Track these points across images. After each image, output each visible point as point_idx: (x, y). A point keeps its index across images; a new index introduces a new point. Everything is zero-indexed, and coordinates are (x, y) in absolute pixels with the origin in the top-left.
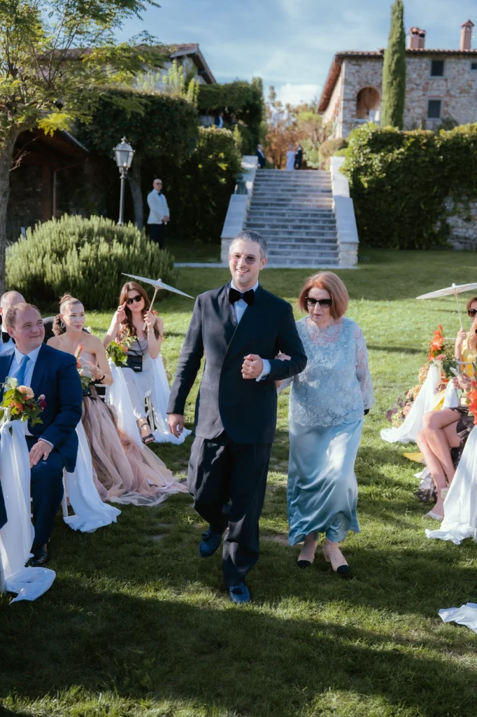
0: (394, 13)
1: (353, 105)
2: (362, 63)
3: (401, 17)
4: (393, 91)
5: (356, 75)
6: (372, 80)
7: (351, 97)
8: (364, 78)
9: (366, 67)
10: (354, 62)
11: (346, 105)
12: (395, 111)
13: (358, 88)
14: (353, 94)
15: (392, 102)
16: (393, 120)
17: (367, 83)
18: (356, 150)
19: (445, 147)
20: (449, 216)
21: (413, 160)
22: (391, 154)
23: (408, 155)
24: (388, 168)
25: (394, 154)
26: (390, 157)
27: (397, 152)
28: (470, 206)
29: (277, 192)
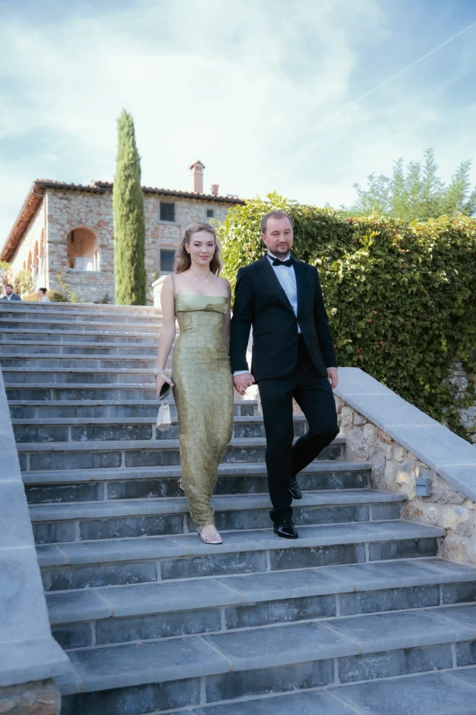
0: (122, 129)
1: (62, 250)
2: (72, 197)
3: (131, 134)
4: (130, 227)
5: (64, 211)
6: (87, 220)
7: (59, 239)
8: (75, 216)
9: (78, 202)
10: (61, 195)
11: (53, 249)
12: (134, 252)
13: (68, 228)
14: (62, 235)
15: (130, 240)
16: (132, 264)
17: (80, 222)
18: (250, 250)
19: (441, 254)
20: (461, 407)
21: (389, 277)
22: (339, 261)
23: (376, 266)
24: (339, 294)
25: (348, 262)
26: (338, 269)
27: (354, 257)
29: (58, 356)
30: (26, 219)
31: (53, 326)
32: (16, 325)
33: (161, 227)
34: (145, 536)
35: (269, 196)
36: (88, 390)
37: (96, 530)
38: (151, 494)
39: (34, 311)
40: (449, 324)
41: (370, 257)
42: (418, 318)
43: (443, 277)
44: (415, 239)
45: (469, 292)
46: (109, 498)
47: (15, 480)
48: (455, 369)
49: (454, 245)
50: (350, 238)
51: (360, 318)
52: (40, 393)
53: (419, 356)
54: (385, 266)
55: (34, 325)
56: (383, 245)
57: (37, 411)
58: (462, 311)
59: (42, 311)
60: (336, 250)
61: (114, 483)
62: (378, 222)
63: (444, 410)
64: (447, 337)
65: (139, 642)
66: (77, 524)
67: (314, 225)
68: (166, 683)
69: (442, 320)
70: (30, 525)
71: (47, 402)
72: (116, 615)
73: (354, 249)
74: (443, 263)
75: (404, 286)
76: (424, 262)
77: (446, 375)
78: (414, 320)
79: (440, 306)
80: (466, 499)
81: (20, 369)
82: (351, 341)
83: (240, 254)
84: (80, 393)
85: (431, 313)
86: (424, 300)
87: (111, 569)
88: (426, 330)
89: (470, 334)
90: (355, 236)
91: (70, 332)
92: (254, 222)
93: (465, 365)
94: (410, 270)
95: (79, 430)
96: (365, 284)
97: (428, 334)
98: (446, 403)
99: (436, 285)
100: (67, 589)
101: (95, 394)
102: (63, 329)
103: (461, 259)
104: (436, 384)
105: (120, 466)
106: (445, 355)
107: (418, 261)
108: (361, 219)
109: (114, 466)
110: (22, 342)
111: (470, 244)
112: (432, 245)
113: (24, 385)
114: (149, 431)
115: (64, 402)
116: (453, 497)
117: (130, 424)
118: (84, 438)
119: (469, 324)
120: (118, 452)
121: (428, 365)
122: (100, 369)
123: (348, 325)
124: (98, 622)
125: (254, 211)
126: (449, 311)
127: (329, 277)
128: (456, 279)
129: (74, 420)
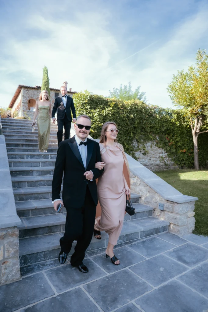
0: (44, 71)
1: (26, 105)
2: (29, 90)
3: (47, 73)
5: (27, 94)
6: (34, 97)
7: (26, 102)
8: (30, 95)
9: (31, 91)
10: (26, 89)
11: (24, 105)
13: (28, 99)
14: (27, 101)
17: (32, 97)
18: (79, 106)
19: (132, 110)
20: (135, 152)
21: (117, 115)
22: (104, 110)
23: (114, 112)
25: (106, 111)
26: (104, 112)
27: (108, 109)
28: (145, 146)
29: (23, 135)
30: (16, 96)
31: (22, 126)
32: (11, 125)
34: (46, 186)
35: (85, 91)
36: (31, 145)
37: (32, 184)
38: (48, 174)
39: (16, 122)
40: (133, 129)
41: (113, 110)
42: (125, 127)
43: (132, 116)
44: (125, 105)
45: (139, 121)
46: (36, 175)
47: (8, 170)
48: (134, 141)
49: (135, 108)
50: (107, 104)
52: (17, 145)
53: (125, 137)
54: (117, 112)
56: (116, 107)
57: (16, 150)
58: (137, 126)
59: (19, 122)
60: (103, 107)
61: (37, 171)
62: (115, 100)
63: (131, 152)
64: (133, 132)
65: (44, 215)
66: (26, 183)
67: (97, 100)
68: (51, 226)
69: (131, 128)
70: (11, 183)
71: (19, 148)
72: (37, 208)
73: (108, 107)
74: (132, 112)
75: (121, 118)
76: (127, 112)
77: (132, 143)
78: (124, 128)
79: (131, 124)
80: (136, 176)
81: (12, 138)
84: (29, 145)
85: (129, 126)
86: (127, 122)
87: (36, 195)
88: (127, 130)
89: (138, 132)
90: (109, 103)
91: (27, 128)
92: (80, 98)
93: (137, 140)
94: (123, 114)
95: (28, 156)
96: (111, 117)
97: (127, 131)
98: (132, 150)
99: (130, 118)
100: (23, 200)
101: (33, 146)
102: (25, 127)
103: (137, 111)
104: (129, 145)
105: (39, 166)
106: (132, 137)
107: (125, 111)
108: (110, 99)
109: (38, 166)
110: (12, 130)
111: (139, 107)
112: (129, 107)
113: (13, 143)
114: (48, 156)
115: (24, 148)
116: (132, 176)
117: (43, 154)
118: (29, 158)
119: (138, 129)
120: (39, 162)
121: (127, 140)
124: (32, 210)
125: (80, 95)
126: (133, 125)
127: (101, 115)
128: (135, 117)
129: (27, 153)
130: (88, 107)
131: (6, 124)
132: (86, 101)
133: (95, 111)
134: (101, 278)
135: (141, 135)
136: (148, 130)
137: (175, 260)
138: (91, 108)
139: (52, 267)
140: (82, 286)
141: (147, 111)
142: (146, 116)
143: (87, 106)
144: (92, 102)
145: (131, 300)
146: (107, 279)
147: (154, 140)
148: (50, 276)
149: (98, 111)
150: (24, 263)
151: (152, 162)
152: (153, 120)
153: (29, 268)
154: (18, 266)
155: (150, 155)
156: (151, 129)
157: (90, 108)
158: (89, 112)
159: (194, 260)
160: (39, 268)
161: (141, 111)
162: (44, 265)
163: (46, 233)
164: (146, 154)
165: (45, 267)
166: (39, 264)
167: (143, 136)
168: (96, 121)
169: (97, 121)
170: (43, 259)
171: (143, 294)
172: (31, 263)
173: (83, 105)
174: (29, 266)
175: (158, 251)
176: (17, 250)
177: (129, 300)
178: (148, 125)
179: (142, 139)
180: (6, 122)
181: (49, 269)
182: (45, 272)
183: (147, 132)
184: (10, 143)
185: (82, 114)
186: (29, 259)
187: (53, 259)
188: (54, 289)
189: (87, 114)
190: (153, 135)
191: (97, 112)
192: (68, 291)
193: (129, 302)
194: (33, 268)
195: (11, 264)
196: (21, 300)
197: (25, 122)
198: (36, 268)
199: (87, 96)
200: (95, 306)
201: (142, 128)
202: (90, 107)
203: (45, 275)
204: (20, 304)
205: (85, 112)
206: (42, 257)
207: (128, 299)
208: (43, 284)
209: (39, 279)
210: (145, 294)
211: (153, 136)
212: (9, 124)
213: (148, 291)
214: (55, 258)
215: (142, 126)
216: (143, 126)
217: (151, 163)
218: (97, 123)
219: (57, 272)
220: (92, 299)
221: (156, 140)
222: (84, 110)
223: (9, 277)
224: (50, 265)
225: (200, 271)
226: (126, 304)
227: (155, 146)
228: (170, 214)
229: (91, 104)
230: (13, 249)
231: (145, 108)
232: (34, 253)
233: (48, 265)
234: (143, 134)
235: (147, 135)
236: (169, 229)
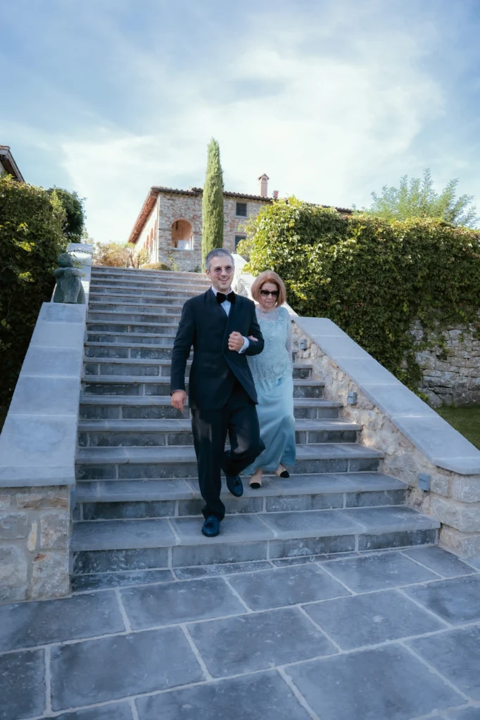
0: (211, 151)
1: (168, 235)
2: (176, 198)
3: (217, 155)
4: (213, 220)
5: (170, 208)
6: (186, 214)
7: (167, 227)
8: (178, 211)
9: (180, 201)
10: (168, 197)
11: (162, 234)
12: (216, 237)
13: (173, 220)
14: (168, 225)
15: (213, 229)
16: (214, 246)
17: (181, 216)
18: (273, 237)
19: (409, 243)
20: (417, 351)
21: (369, 257)
22: (335, 246)
23: (361, 250)
24: (333, 269)
25: (341, 247)
26: (334, 251)
27: (345, 243)
28: (444, 336)
29: (137, 304)
30: (146, 213)
31: (139, 285)
32: (114, 283)
33: (237, 220)
34: (164, 419)
36: (152, 327)
37: (133, 412)
40: (412, 293)
41: (357, 244)
42: (389, 288)
43: (409, 259)
44: (392, 232)
45: (427, 271)
46: (146, 395)
48: (414, 324)
49: (420, 238)
50: (345, 230)
51: (347, 286)
52: (121, 328)
53: (387, 315)
54: (368, 250)
55: (127, 284)
56: (368, 236)
57: (117, 338)
58: (421, 284)
59: (134, 275)
60: (334, 238)
61: (149, 385)
62: (365, 219)
63: (405, 353)
64: (409, 301)
65: (146, 479)
66: (120, 409)
67: (320, 220)
68: (153, 502)
69: (406, 290)
71: (125, 333)
72: (130, 462)
73: (347, 237)
74: (409, 249)
75: (380, 264)
76: (396, 249)
77: (407, 328)
78: (386, 289)
79: (406, 280)
80: (374, 406)
81: (111, 312)
82: (339, 301)
83: (266, 239)
84: (147, 329)
85: (399, 284)
86: (394, 275)
87: (136, 436)
88: (395, 296)
89: (426, 300)
90: (350, 228)
91: (150, 289)
92: (277, 217)
93: (422, 322)
94: (385, 253)
95: (135, 352)
96: (352, 262)
97: (395, 299)
98: (407, 348)
99: (404, 265)
100: (107, 445)
101: (157, 330)
102: (145, 287)
103: (425, 248)
104: (400, 334)
105: (158, 375)
106: (407, 314)
107: (392, 247)
108: (354, 218)
109: (154, 375)
110: (116, 294)
111: (431, 237)
112: (403, 237)
113: (111, 322)
115: (136, 334)
116: (368, 405)
118: (139, 357)
119: (426, 293)
120: (157, 366)
121: (394, 320)
122: (164, 313)
123: (339, 290)
124: (120, 465)
125: (279, 209)
126: (411, 284)
127: (327, 257)
128: (419, 261)
129: (133, 345)
130: (296, 238)
131: (103, 279)
132: (291, 225)
133: (312, 248)
134: (230, 616)
135: (434, 307)
136: (454, 295)
137: (421, 606)
138: (302, 241)
139: (138, 583)
140: (184, 626)
141: (452, 246)
142: (448, 260)
143: (292, 236)
144: (305, 226)
145: (276, 665)
146: (243, 620)
147: (471, 322)
148: (127, 599)
149: (319, 248)
150: (84, 568)
151: (462, 379)
152: (470, 269)
153: (90, 578)
154: (66, 568)
155: (458, 362)
156: (462, 292)
157: (299, 241)
158: (298, 252)
159: (469, 611)
160: (110, 582)
161: (436, 247)
162: (122, 578)
163: (142, 517)
164: (446, 359)
165: (123, 582)
166: (112, 574)
167: (439, 312)
168: (314, 271)
169: (316, 273)
170: (123, 566)
171: (309, 658)
172: (98, 571)
173: (282, 233)
174: (92, 576)
175: (387, 582)
176: (65, 535)
177: (272, 665)
178: (453, 282)
179: (437, 318)
180: (106, 276)
181: (130, 587)
182: (121, 591)
183: (451, 301)
184: (107, 322)
185: (281, 255)
186: (94, 560)
187: (145, 568)
188: (127, 623)
189: (291, 255)
190: (469, 309)
191: (317, 251)
192: (153, 628)
193: (270, 667)
194: (99, 581)
195: (52, 562)
196: (59, 630)
197: (148, 276)
198: (105, 580)
199: (295, 210)
200: (197, 662)
201: (437, 289)
202: (299, 237)
203: (119, 595)
204: (56, 635)
205: (287, 251)
206: (121, 561)
207: (272, 662)
208: (108, 611)
209: (103, 602)
210: (315, 659)
211: (467, 312)
212: (112, 280)
213: (323, 655)
214: (149, 568)
215: (436, 286)
216: (439, 284)
217: (461, 382)
218: (317, 277)
219: (144, 594)
220: (196, 651)
221: (476, 322)
222: (286, 246)
223: (47, 588)
224: (134, 579)
225: (472, 635)
226: (263, 671)
227: (472, 339)
228: (443, 502)
229: (302, 231)
230: (56, 531)
231: (447, 237)
232: (104, 551)
233: (131, 580)
234: (440, 305)
235: (449, 309)
236: (439, 538)
